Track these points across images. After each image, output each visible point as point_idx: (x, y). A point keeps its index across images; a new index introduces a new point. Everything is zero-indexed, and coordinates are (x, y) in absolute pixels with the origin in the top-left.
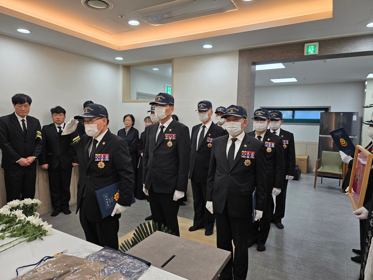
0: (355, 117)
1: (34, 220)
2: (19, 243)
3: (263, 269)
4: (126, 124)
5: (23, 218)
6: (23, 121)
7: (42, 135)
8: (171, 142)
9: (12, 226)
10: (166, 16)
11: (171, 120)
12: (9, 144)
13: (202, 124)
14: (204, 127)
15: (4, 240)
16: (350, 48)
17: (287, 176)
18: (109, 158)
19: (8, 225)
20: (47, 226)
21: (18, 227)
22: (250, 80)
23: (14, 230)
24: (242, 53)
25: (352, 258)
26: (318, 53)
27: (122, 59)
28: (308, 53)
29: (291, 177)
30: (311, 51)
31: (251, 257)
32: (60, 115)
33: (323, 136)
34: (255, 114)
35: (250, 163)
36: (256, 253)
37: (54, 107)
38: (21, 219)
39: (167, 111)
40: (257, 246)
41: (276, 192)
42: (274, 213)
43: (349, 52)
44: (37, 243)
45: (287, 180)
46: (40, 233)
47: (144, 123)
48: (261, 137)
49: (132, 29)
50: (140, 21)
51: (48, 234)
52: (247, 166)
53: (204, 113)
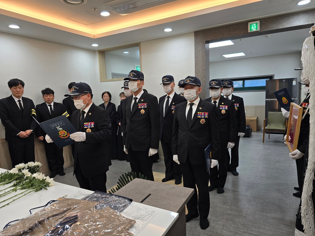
0: (294, 82)
1: (39, 176)
3: (223, 206)
4: (105, 99)
7: (36, 112)
8: (144, 110)
9: (21, 181)
10: (131, 6)
11: (142, 92)
12: (10, 120)
13: (167, 95)
14: (169, 97)
15: (16, 192)
16: (285, 24)
17: (239, 133)
18: (94, 125)
19: (18, 181)
20: (49, 180)
21: (26, 182)
22: (205, 56)
23: (24, 184)
24: (197, 34)
25: (293, 194)
26: (259, 30)
27: (98, 45)
28: (251, 30)
29: (243, 134)
30: (254, 29)
31: (213, 198)
32: (50, 95)
33: (269, 100)
34: (210, 84)
35: (205, 121)
36: (216, 195)
37: (44, 89)
38: (28, 176)
39: (138, 85)
40: (217, 190)
41: (231, 145)
42: (230, 164)
43: (285, 27)
44: (43, 192)
45: (240, 136)
46: (45, 184)
47: (120, 98)
48: (217, 102)
49: (104, 19)
50: (110, 12)
51: (50, 186)
52: (203, 124)
53: (167, 85)
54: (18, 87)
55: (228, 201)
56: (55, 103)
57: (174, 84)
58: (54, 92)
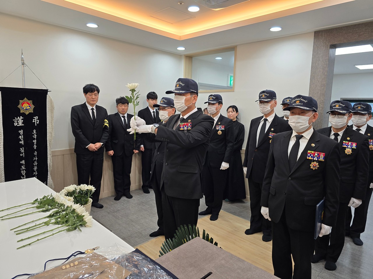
2: (59, 232)
5: (70, 205)
6: (92, 109)
13: (263, 117)
14: (266, 120)
15: (48, 226)
20: (88, 218)
21: (63, 214)
22: (327, 66)
23: (59, 217)
24: (318, 34)
27: (184, 49)
31: (317, 275)
32: (125, 105)
34: (331, 107)
35: (318, 166)
36: (323, 271)
40: (325, 263)
41: (355, 202)
42: (351, 226)
44: (75, 233)
46: (81, 223)
48: (338, 135)
49: (192, 16)
50: (200, 7)
51: (88, 226)
52: (314, 169)
53: (265, 104)
56: (128, 115)
57: (276, 103)
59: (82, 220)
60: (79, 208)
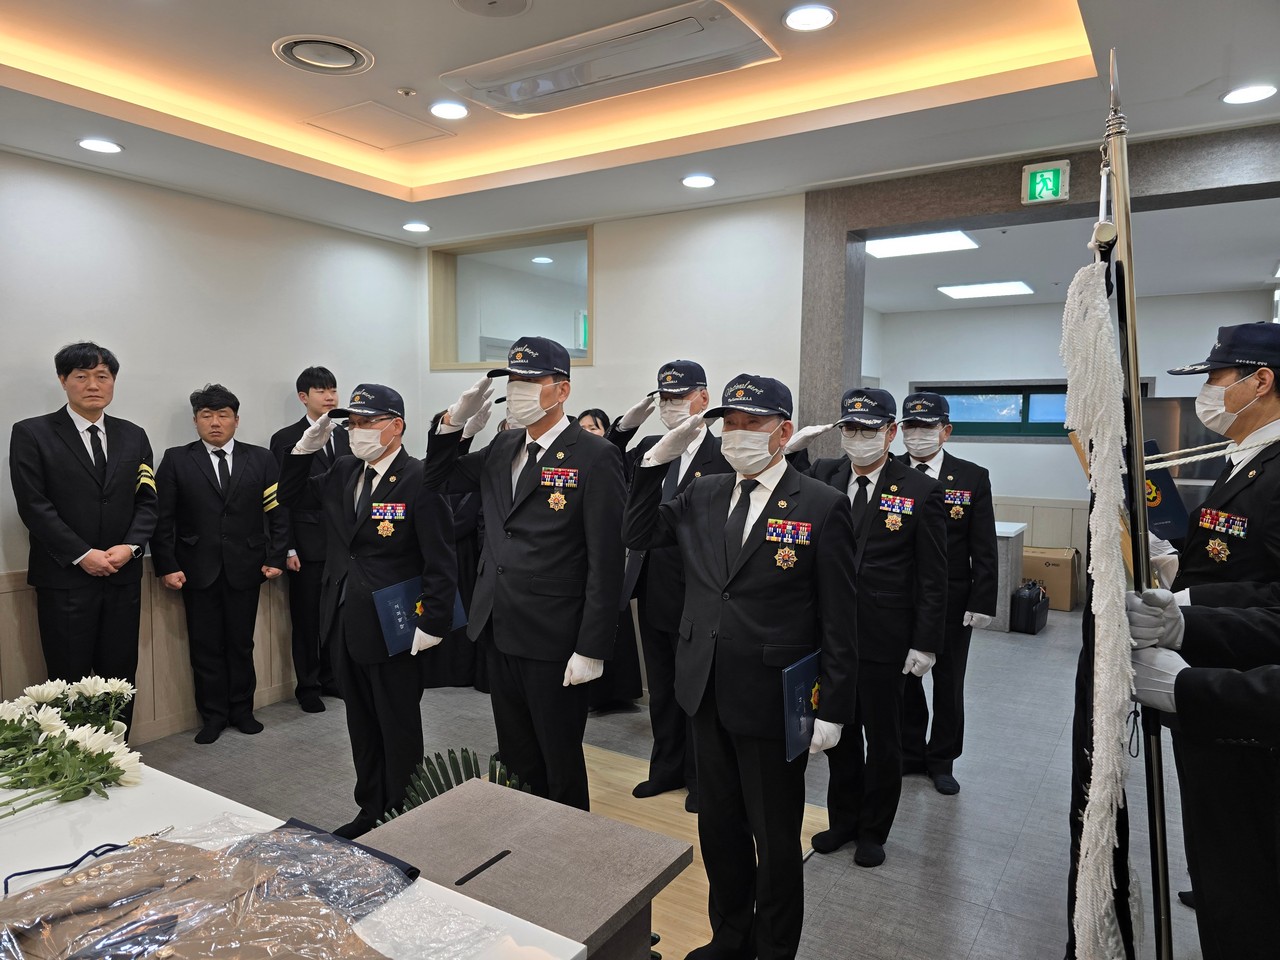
1: (93, 738)
5: (57, 733)
6: (93, 430)
8: (562, 496)
9: (23, 755)
11: (563, 423)
16: (1176, 177)
17: (967, 614)
19: (11, 752)
20: (125, 758)
21: (38, 759)
22: (844, 291)
23: (26, 768)
24: (817, 200)
26: (1067, 197)
27: (428, 229)
28: (1033, 196)
29: (982, 619)
30: (1044, 191)
34: (845, 410)
35: (795, 559)
38: (53, 734)
39: (544, 396)
40: (854, 851)
41: (919, 660)
42: (927, 741)
43: (1175, 191)
44: (88, 807)
45: (970, 628)
46: (103, 775)
48: (869, 482)
49: (446, 131)
50: (468, 106)
51: (127, 782)
52: (785, 568)
53: (676, 401)
54: (94, 370)
55: (891, 903)
56: (239, 447)
57: (705, 399)
58: (238, 404)
59: (108, 768)
60: (90, 738)
